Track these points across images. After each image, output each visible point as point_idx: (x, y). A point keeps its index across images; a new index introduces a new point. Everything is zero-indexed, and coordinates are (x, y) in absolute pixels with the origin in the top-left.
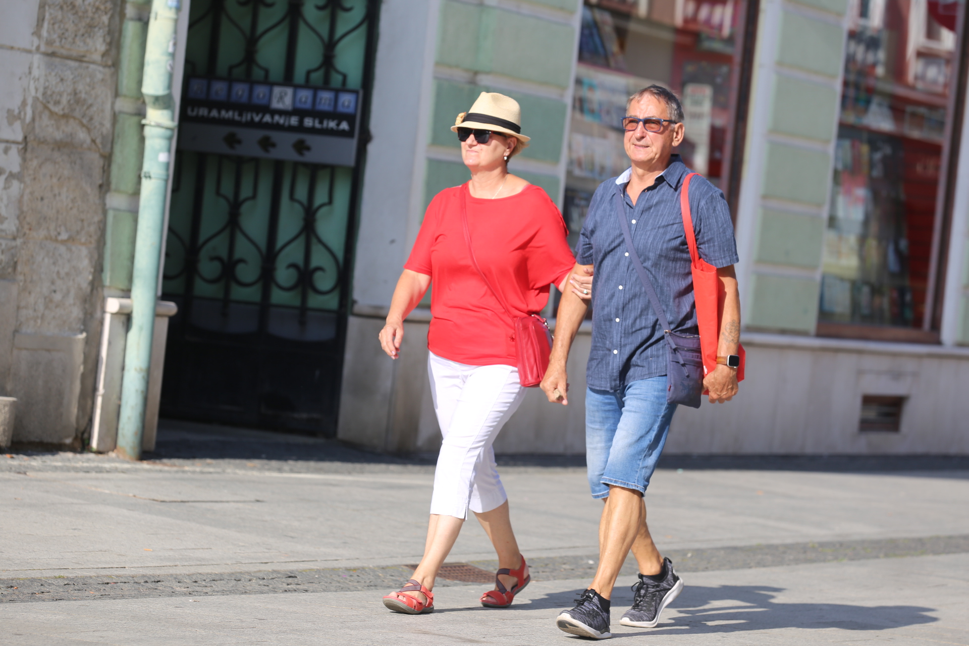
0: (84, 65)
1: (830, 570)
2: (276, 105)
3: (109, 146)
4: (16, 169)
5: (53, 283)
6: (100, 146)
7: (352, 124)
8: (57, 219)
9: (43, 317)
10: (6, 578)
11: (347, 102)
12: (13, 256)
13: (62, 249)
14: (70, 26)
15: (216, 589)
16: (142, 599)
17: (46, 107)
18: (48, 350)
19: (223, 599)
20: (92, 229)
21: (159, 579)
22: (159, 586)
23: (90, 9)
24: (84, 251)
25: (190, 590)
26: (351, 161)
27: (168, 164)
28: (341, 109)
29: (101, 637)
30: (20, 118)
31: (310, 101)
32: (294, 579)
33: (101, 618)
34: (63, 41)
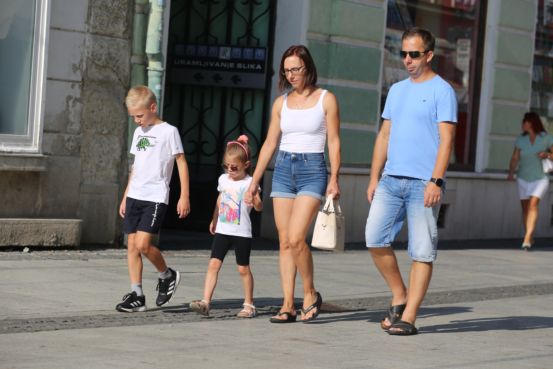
0: (114, 38)
1: (527, 300)
2: (222, 57)
3: (129, 82)
4: (78, 96)
5: (100, 157)
6: (124, 82)
7: (263, 66)
8: (102, 122)
9: (95, 176)
10: (71, 316)
11: (260, 53)
12: (78, 143)
13: (105, 138)
14: (105, 18)
15: (185, 319)
16: (143, 326)
17: (94, 62)
18: (99, 194)
19: (188, 324)
20: (121, 127)
21: (154, 315)
22: (154, 319)
23: (116, 8)
24: (117, 139)
25: (171, 320)
26: (263, 86)
27: (161, 91)
28: (257, 58)
29: (118, 346)
30: (80, 69)
31: (240, 54)
32: (228, 313)
33: (119, 336)
34: (102, 26)
